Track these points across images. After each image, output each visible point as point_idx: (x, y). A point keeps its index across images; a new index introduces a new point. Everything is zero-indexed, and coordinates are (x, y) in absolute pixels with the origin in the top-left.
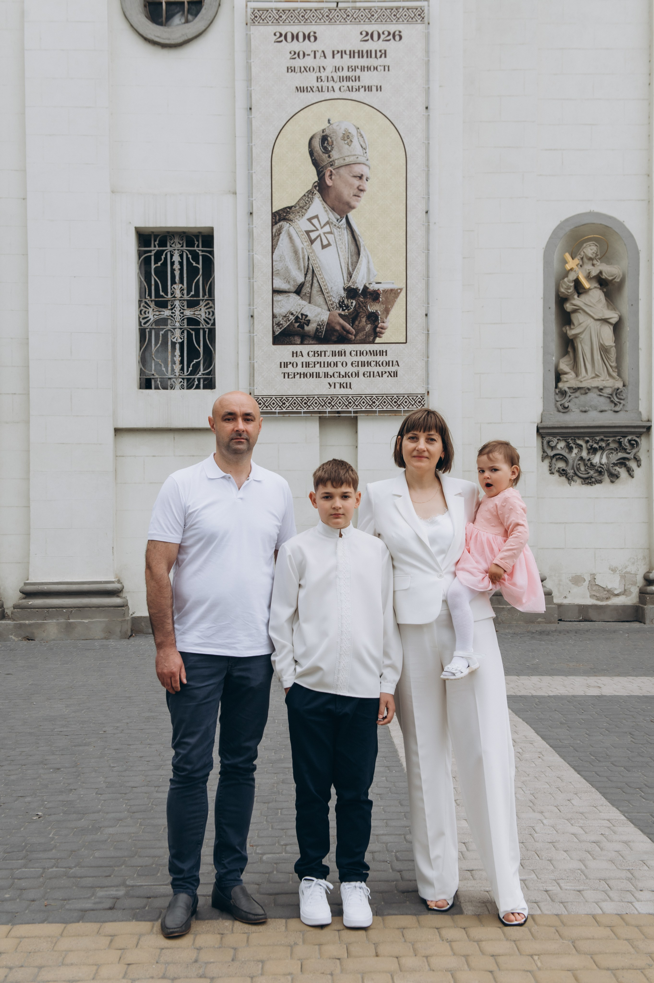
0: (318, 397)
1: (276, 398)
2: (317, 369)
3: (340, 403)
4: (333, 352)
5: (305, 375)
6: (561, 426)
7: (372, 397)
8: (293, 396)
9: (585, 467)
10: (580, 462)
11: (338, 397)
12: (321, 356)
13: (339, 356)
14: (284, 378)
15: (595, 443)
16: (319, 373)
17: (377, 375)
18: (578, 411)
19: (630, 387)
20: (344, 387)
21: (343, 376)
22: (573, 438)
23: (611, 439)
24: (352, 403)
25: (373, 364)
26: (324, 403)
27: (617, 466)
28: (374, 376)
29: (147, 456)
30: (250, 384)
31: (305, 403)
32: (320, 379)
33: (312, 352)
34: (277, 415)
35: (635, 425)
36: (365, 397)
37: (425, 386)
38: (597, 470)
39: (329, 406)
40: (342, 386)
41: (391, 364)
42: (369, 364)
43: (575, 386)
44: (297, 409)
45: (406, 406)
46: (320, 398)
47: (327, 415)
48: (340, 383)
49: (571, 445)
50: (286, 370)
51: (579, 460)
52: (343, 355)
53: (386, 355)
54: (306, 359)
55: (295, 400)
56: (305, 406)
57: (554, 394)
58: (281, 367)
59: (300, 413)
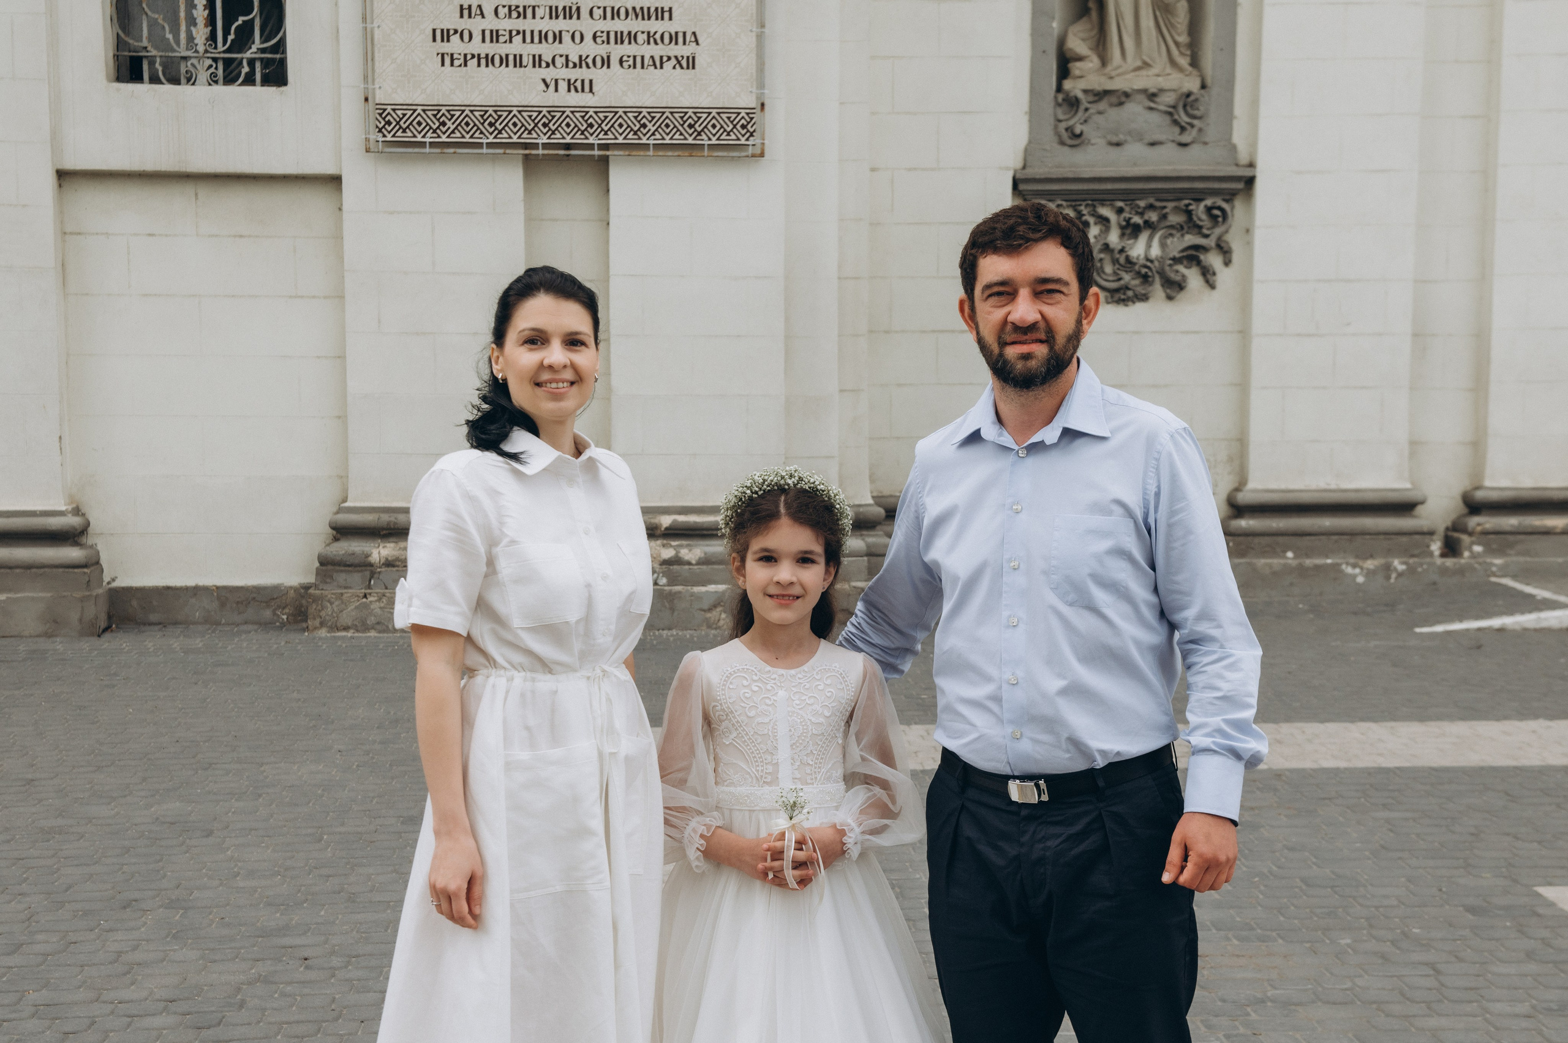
0: (520, 112)
1: (424, 111)
2: (517, 47)
3: (568, 125)
4: (551, 8)
5: (489, 60)
6: (1065, 176)
7: (640, 113)
8: (463, 108)
9: (1114, 265)
10: (1102, 256)
11: (564, 112)
12: (525, 17)
13: (565, 18)
14: (443, 64)
15: (1137, 213)
16: (521, 56)
17: (651, 63)
18: (1101, 142)
19: (1215, 91)
20: (576, 90)
21: (575, 66)
22: (1090, 202)
23: (1171, 205)
24: (596, 126)
25: (641, 38)
26: (533, 125)
27: (1181, 263)
28: (643, 67)
29: (136, 235)
30: (366, 78)
31: (491, 125)
32: (523, 69)
33: (504, 6)
34: (427, 150)
35: (1222, 174)
36: (625, 113)
37: (754, 90)
38: (1138, 273)
39: (545, 131)
40: (572, 87)
41: (680, 40)
42: (632, 37)
43: (1098, 88)
44: (471, 137)
45: (714, 135)
46: (523, 113)
47: (540, 152)
48: (569, 81)
49: (1084, 218)
50: (446, 48)
51: (1101, 251)
52: (575, 16)
53: (671, 19)
54: (490, 23)
55: (467, 115)
56: (491, 130)
57: (1052, 104)
58: (434, 40)
59: (480, 146)
